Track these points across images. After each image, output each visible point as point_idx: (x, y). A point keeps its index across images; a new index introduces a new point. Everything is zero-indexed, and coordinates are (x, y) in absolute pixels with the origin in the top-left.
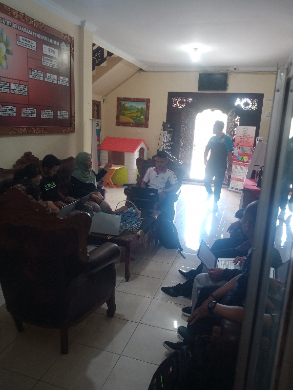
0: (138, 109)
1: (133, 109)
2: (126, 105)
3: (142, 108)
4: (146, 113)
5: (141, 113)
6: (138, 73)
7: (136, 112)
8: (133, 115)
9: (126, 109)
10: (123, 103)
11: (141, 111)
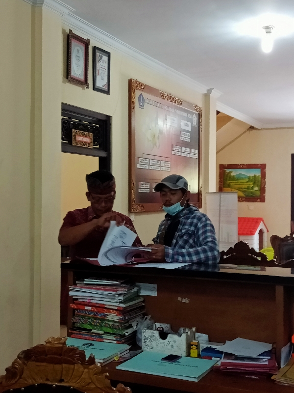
0: (249, 178)
1: (243, 179)
2: (232, 174)
3: (255, 176)
4: (261, 183)
5: (254, 183)
6: (248, 132)
7: (247, 182)
8: (243, 186)
9: (233, 179)
10: (228, 171)
11: (254, 180)
